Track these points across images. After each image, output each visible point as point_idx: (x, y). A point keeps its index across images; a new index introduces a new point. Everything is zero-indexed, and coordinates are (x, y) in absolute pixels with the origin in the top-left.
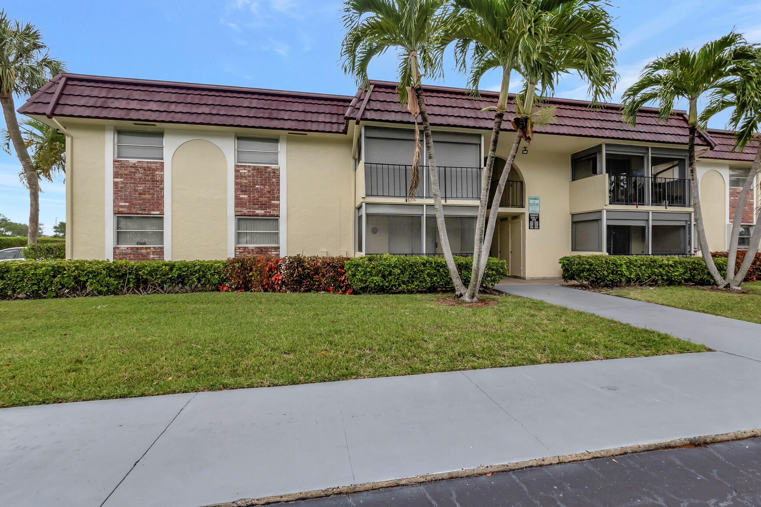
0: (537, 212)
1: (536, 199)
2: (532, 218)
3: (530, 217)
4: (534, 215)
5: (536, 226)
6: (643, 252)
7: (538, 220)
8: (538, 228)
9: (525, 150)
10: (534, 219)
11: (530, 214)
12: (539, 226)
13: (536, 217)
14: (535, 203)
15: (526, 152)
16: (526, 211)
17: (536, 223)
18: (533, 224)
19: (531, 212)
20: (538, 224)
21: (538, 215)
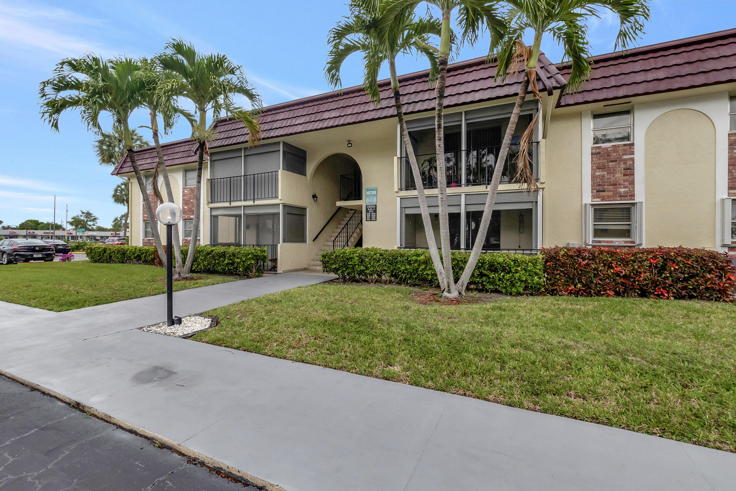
0: (374, 203)
1: (373, 190)
2: (369, 209)
3: (367, 209)
4: (371, 207)
5: (373, 218)
6: (519, 247)
7: (375, 211)
8: (375, 219)
9: (349, 143)
10: (371, 210)
11: (367, 206)
12: (376, 218)
13: (373, 208)
14: (372, 194)
15: (350, 145)
16: (363, 203)
17: (373, 215)
18: (369, 216)
19: (368, 204)
20: (375, 215)
21: (376, 206)
